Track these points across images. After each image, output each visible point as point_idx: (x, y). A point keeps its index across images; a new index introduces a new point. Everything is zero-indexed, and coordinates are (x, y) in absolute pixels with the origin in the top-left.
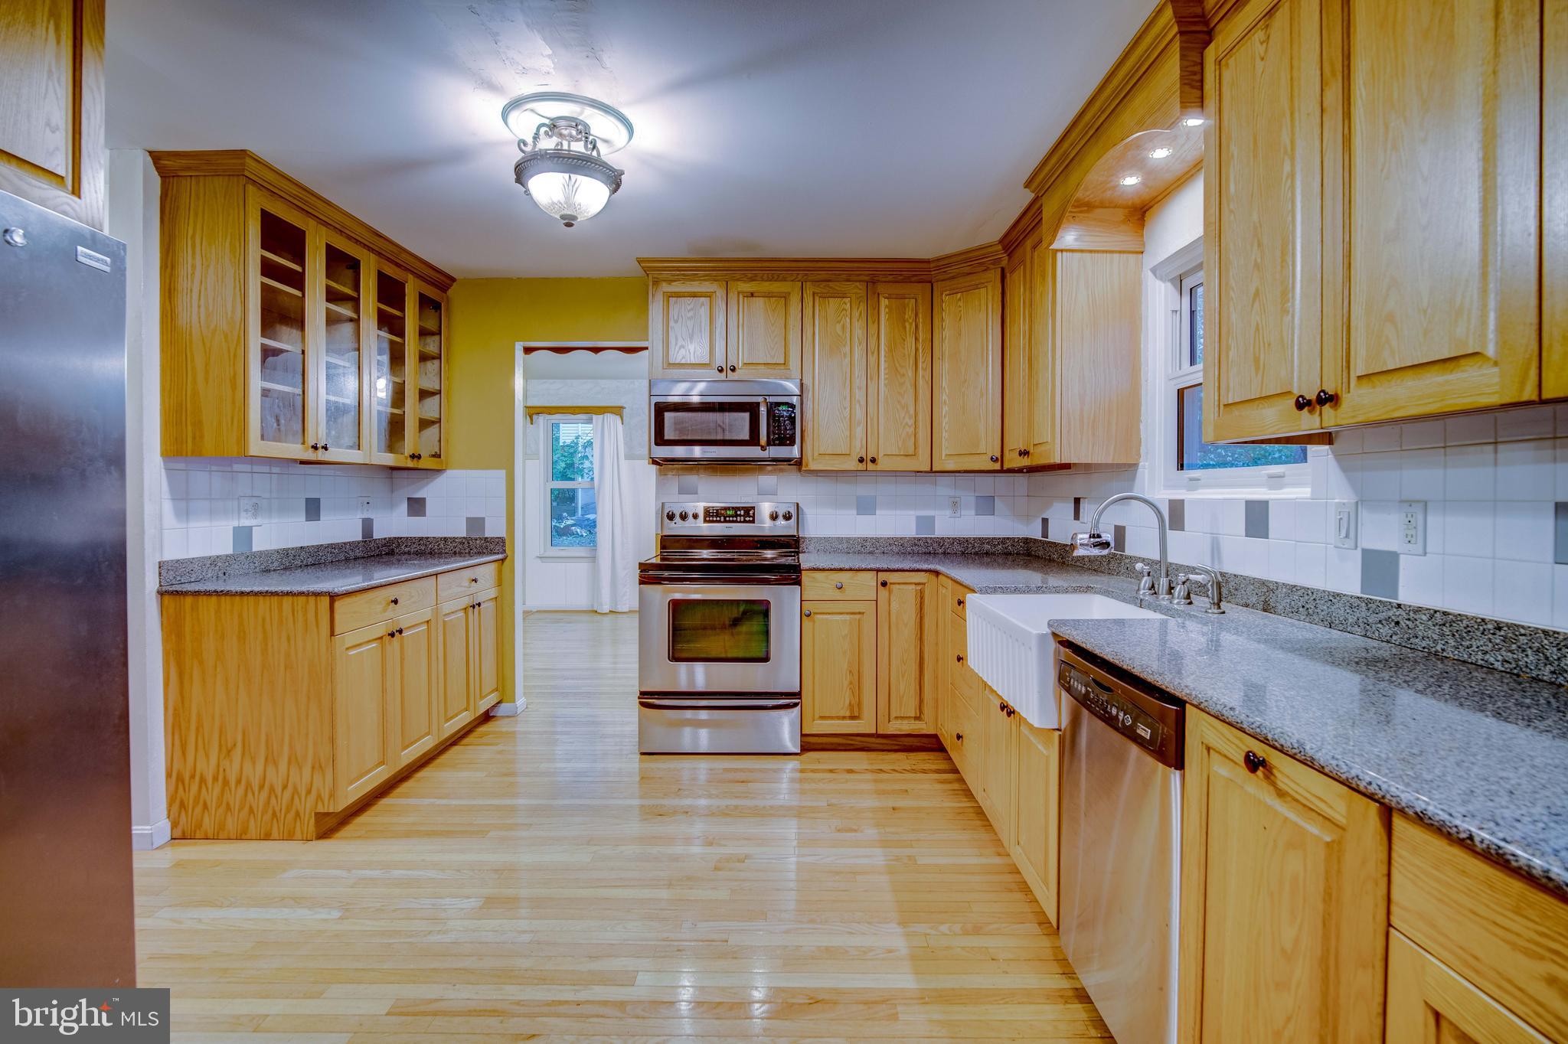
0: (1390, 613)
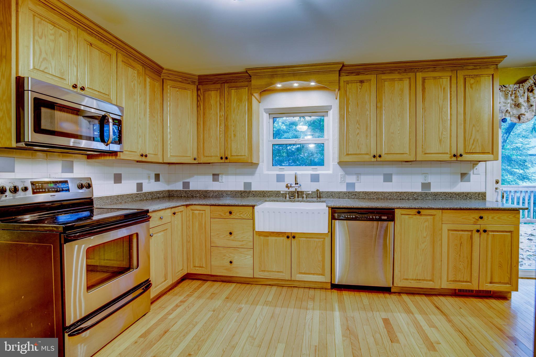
0: (354, 193)
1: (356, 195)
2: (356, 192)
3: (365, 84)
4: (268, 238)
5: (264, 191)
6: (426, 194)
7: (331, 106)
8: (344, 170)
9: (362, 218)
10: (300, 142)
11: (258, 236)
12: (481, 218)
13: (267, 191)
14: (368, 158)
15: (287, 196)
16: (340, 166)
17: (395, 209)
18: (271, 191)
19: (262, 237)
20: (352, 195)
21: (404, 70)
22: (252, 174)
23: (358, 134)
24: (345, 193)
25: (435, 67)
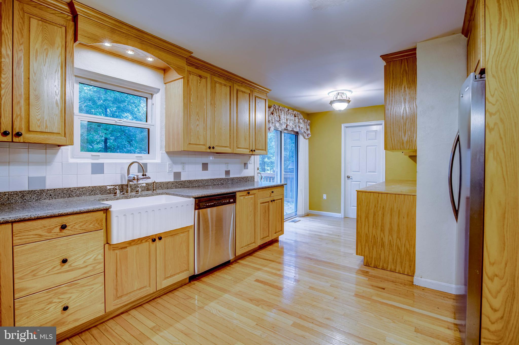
0: (180, 183)
1: (182, 184)
2: (182, 181)
3: (203, 80)
4: (126, 250)
5: (69, 188)
6: (228, 179)
7: (159, 89)
8: (171, 160)
9: (218, 204)
10: (122, 123)
11: (112, 251)
12: (273, 192)
13: (75, 189)
14: (204, 149)
15: (118, 191)
16: (168, 155)
17: (236, 192)
18: (83, 188)
19: (117, 251)
20: (179, 185)
21: (226, 78)
22: (46, 163)
23: (198, 125)
24: (172, 183)
25: (242, 83)
